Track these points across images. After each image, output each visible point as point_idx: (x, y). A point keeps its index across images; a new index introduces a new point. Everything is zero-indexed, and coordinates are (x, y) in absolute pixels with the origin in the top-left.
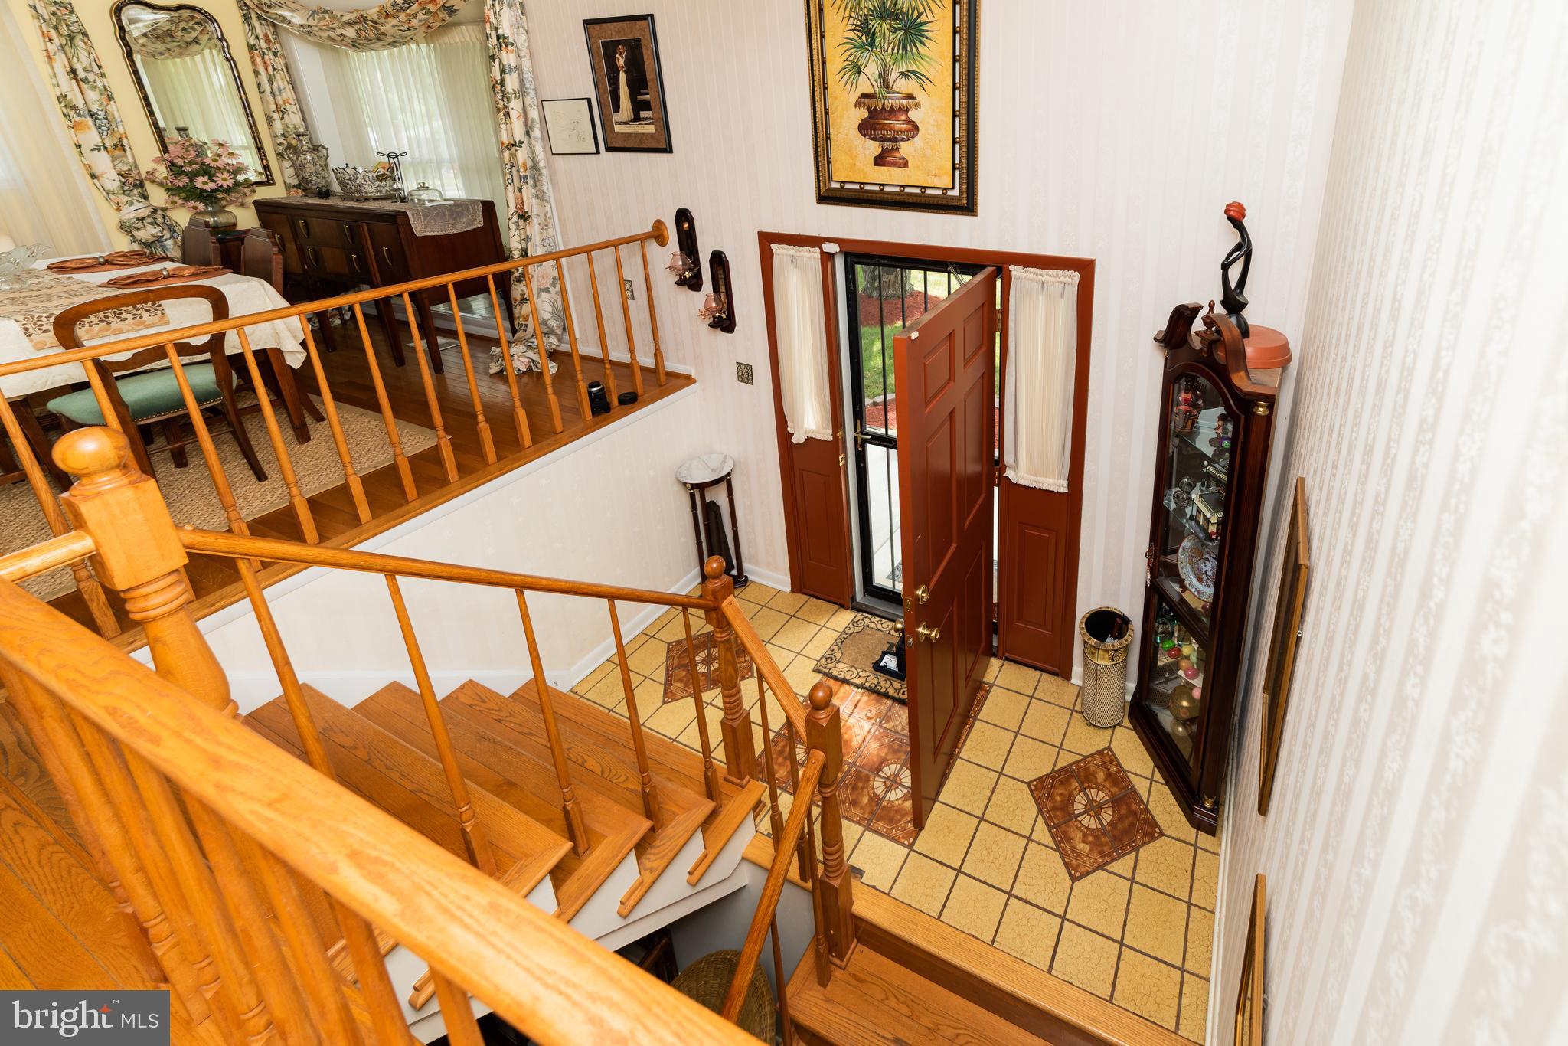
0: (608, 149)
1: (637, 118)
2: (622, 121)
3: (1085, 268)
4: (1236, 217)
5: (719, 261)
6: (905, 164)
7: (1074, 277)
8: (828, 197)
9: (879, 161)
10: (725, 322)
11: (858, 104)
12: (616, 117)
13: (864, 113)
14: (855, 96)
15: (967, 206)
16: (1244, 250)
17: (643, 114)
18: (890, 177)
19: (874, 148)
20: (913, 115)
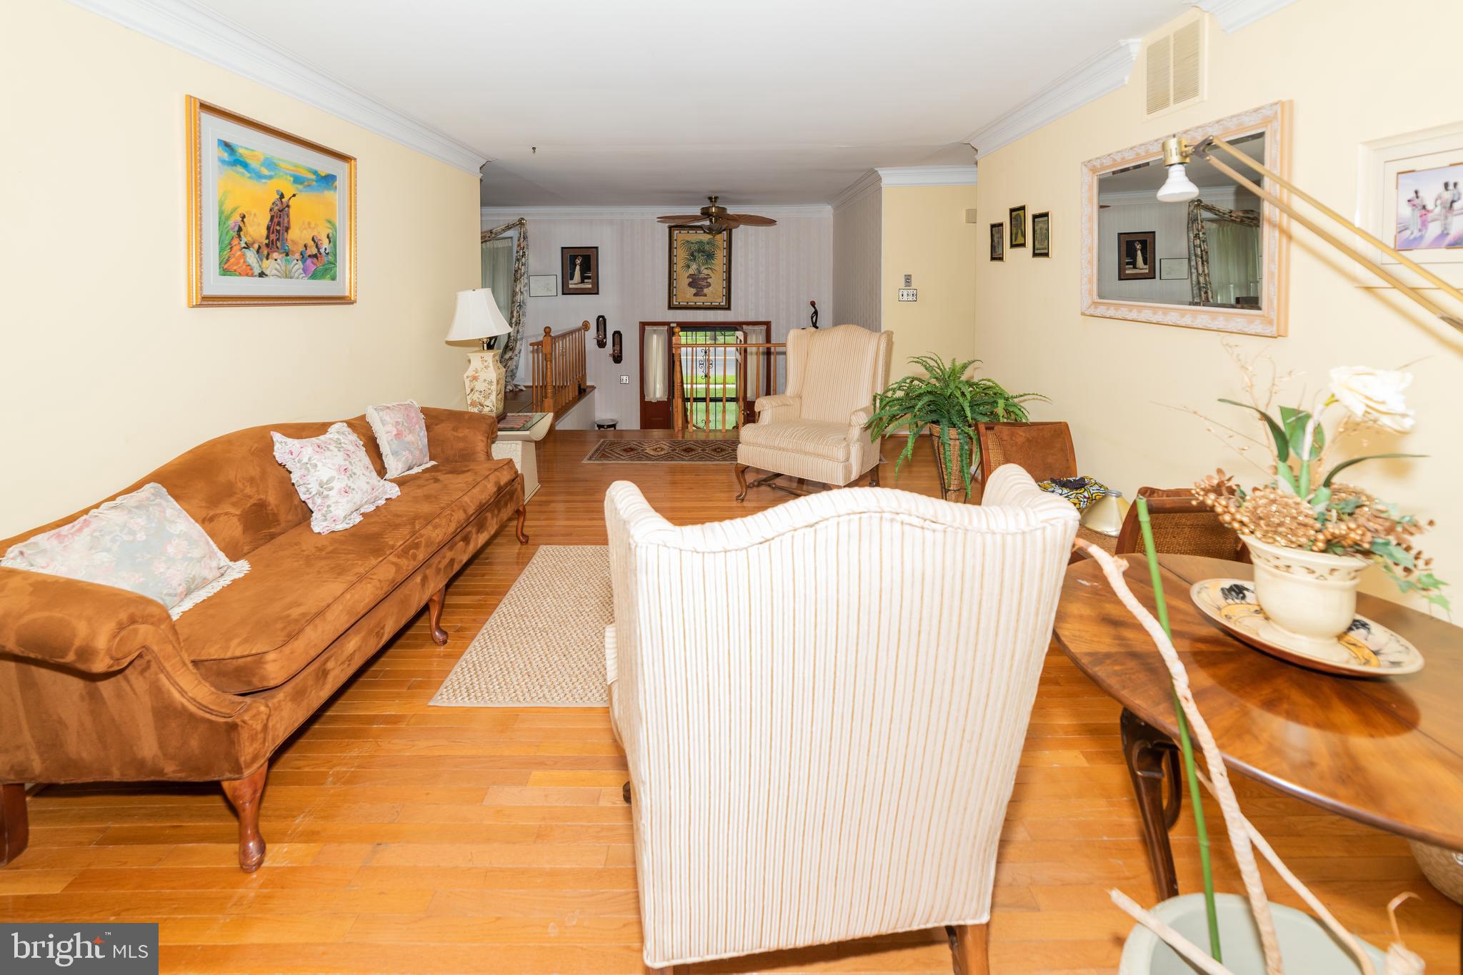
0: (563, 294)
1: (582, 282)
2: (575, 283)
3: (768, 324)
4: (813, 304)
5: (617, 335)
6: (706, 295)
7: (764, 328)
8: (671, 307)
9: (695, 295)
10: (617, 358)
11: (688, 277)
12: (570, 282)
13: (691, 280)
14: (687, 275)
15: (728, 307)
16: (816, 312)
17: (586, 281)
18: (700, 301)
19: (693, 291)
20: (709, 280)
